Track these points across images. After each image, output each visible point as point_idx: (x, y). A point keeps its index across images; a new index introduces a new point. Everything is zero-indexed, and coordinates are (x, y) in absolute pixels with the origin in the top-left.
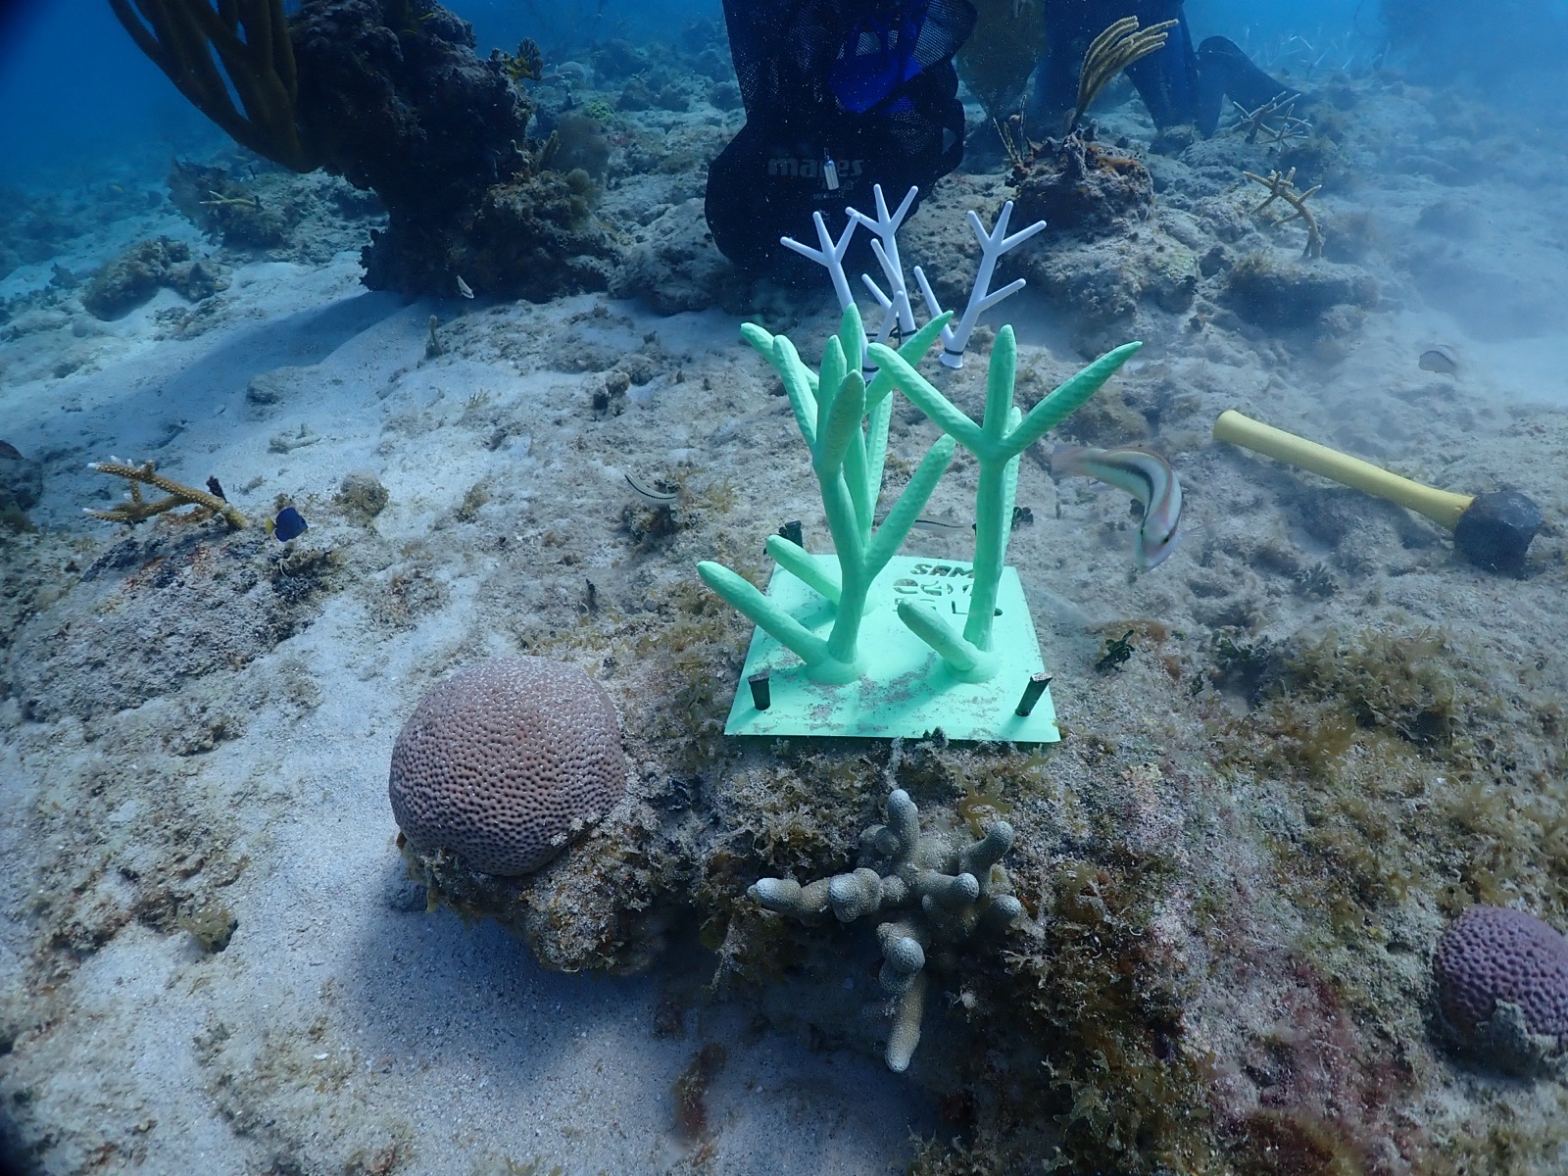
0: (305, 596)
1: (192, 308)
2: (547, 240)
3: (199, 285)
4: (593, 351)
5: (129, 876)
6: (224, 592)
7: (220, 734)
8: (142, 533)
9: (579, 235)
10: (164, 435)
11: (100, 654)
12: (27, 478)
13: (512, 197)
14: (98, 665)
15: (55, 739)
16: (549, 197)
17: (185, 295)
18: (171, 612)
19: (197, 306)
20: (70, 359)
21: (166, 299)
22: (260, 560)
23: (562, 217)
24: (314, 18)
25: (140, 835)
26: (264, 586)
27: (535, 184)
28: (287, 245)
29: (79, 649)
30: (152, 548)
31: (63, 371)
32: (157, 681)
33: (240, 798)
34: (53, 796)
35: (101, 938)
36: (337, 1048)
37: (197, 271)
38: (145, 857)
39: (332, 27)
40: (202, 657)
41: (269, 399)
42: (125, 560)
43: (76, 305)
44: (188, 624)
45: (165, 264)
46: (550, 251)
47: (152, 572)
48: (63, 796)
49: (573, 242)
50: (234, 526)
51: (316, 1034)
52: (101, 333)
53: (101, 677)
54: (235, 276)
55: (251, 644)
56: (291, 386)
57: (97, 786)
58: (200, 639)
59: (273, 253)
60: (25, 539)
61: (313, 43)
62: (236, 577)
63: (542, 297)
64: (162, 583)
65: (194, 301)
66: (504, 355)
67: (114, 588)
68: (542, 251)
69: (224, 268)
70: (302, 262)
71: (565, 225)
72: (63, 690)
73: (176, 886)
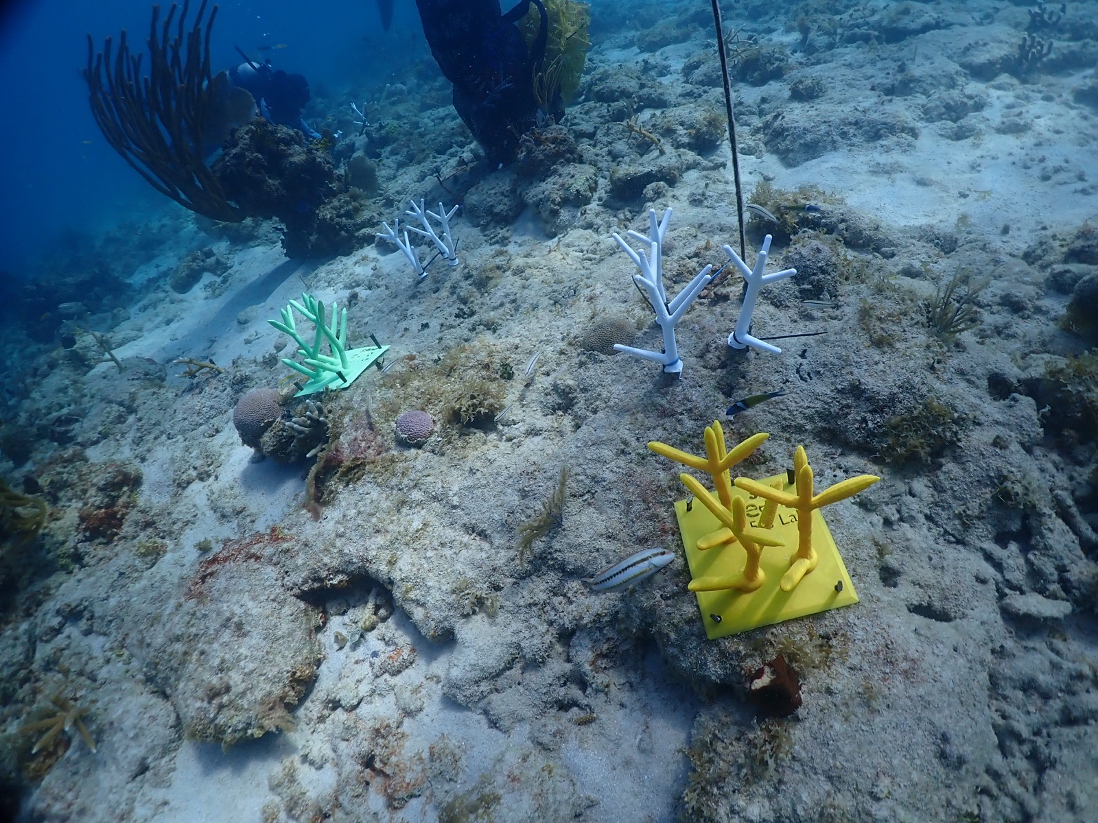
0: (241, 390)
1: (219, 280)
2: (343, 227)
3: (220, 268)
4: (356, 278)
5: (195, 468)
6: (218, 393)
7: (217, 431)
8: (195, 381)
9: (359, 221)
10: (209, 344)
11: (185, 416)
12: (160, 371)
13: (326, 213)
14: (185, 419)
15: (176, 442)
16: (342, 207)
17: (215, 274)
18: (203, 401)
19: (221, 279)
20: (170, 317)
21: (207, 278)
22: (227, 381)
23: (349, 215)
24: (227, 158)
25: (198, 458)
26: (229, 389)
27: (335, 203)
28: (257, 238)
29: (180, 416)
30: (198, 383)
31: (168, 322)
32: (201, 421)
33: (222, 446)
34: (176, 454)
35: (189, 483)
36: (237, 490)
37: (218, 262)
38: (198, 463)
39: (234, 161)
40: (213, 412)
41: (246, 322)
42: (191, 389)
43: (168, 288)
44: (208, 404)
45: (203, 261)
46: (346, 232)
47: (197, 391)
48: (178, 454)
49: (354, 225)
50: (220, 373)
51: (232, 488)
52: (182, 301)
53: (187, 422)
54: (235, 259)
55: (227, 407)
56: (254, 314)
57: (187, 449)
58: (212, 407)
59: (252, 243)
60: (163, 391)
61: (228, 171)
62: (221, 388)
63: (348, 253)
64: (200, 393)
65: (220, 276)
66: (329, 286)
67: (188, 397)
68: (343, 233)
69: (230, 256)
70: (265, 244)
71: (352, 218)
72: (177, 428)
73: (206, 469)
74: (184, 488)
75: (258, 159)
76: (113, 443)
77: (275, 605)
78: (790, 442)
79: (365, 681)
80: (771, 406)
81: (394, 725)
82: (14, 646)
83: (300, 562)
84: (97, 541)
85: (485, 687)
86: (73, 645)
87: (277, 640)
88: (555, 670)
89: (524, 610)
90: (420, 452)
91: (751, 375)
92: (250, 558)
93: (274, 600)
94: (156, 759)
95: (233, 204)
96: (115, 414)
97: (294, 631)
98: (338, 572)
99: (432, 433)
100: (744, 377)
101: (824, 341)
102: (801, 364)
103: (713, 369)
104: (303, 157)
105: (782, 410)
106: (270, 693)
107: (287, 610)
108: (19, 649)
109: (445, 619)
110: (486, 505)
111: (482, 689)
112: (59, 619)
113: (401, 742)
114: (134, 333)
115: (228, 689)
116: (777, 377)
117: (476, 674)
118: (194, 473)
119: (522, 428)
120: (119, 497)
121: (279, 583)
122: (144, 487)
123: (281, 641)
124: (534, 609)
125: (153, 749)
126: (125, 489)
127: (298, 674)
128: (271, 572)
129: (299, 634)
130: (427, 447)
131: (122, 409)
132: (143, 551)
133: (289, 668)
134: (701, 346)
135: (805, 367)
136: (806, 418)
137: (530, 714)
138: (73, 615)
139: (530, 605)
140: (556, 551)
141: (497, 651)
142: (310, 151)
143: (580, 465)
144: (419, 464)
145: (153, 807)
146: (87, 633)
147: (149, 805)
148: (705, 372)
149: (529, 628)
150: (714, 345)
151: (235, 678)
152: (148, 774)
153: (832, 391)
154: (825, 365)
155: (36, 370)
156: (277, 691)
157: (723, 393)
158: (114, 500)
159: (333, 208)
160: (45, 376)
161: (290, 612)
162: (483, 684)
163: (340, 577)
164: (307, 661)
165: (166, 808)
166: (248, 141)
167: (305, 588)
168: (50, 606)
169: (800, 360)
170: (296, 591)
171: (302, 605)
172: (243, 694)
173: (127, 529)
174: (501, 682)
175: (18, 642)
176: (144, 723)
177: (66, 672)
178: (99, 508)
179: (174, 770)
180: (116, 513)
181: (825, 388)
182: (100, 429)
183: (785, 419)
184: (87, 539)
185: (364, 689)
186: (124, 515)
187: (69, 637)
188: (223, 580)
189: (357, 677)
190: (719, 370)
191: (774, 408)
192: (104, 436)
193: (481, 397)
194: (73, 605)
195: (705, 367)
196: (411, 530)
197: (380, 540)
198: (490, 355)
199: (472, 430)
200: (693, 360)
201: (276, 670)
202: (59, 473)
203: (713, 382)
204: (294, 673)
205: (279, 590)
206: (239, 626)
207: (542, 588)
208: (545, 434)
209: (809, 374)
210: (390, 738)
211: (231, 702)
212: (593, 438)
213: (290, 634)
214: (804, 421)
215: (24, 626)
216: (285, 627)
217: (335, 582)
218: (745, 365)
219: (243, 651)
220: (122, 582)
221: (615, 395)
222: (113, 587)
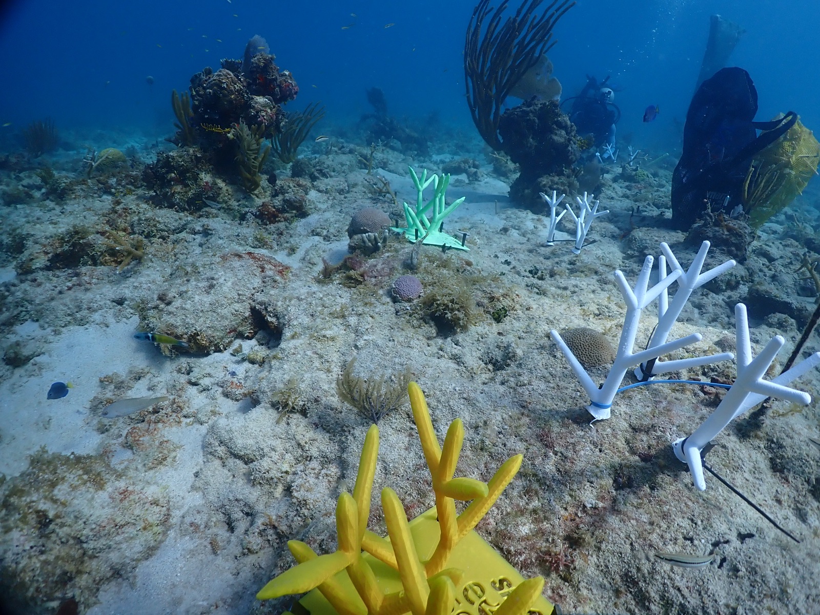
4: (521, 225)
27: (556, 179)
28: (507, 178)
35: (318, 234)
74: (313, 235)
75: (534, 122)
76: (325, 198)
77: (237, 297)
78: (618, 597)
79: (212, 380)
80: (641, 541)
81: (184, 412)
82: (176, 221)
83: (272, 292)
84: (257, 220)
85: (221, 450)
86: (191, 244)
87: (214, 312)
88: (250, 496)
89: (293, 442)
90: (391, 303)
91: (660, 494)
92: (261, 268)
93: (239, 295)
94: (128, 305)
95: (500, 138)
96: (341, 187)
97: (227, 319)
98: (276, 316)
99: (410, 300)
100: (652, 488)
101: (785, 548)
102: (727, 542)
103: (633, 451)
104: (562, 140)
105: (648, 559)
106: (177, 327)
107: (237, 306)
108: (176, 224)
109: (263, 392)
110: (368, 363)
111: (219, 449)
112: (201, 229)
113: (173, 424)
114: (402, 171)
115: (169, 304)
116: (686, 523)
117: (225, 436)
118: (325, 233)
119: (456, 350)
120: (287, 212)
121: (253, 291)
122: (303, 220)
123: (215, 315)
124: (300, 451)
125: (133, 300)
126: (294, 212)
127: (198, 337)
128: (257, 282)
129: (227, 323)
130: (398, 306)
131: (347, 188)
132: (259, 237)
133: (198, 329)
134: (647, 422)
135: (729, 550)
136: (662, 598)
137: (211, 498)
138: (206, 232)
139: (299, 445)
140: (353, 434)
141: (251, 442)
142: (569, 140)
143: (439, 401)
144: (380, 308)
145: (102, 320)
146: (201, 245)
147: (101, 318)
148: (621, 444)
149: (282, 457)
150: (659, 433)
151: (178, 303)
152: (119, 307)
153: (727, 606)
154: (753, 571)
155: (343, 147)
156: (180, 331)
157: (615, 481)
158: (283, 211)
159: (552, 181)
160: (344, 153)
161: (237, 309)
162: (223, 448)
163: (274, 320)
164: (212, 339)
165: (105, 328)
166: (537, 108)
167: (258, 307)
168: (204, 221)
169: (733, 537)
170: (253, 304)
171: (247, 314)
172: (170, 313)
173: (272, 227)
174: (231, 462)
175: (179, 221)
176: (145, 286)
177: (173, 248)
178: (274, 208)
179: (128, 318)
180: (278, 217)
181: (723, 593)
182: (328, 187)
183: (639, 569)
184: (256, 216)
185: (206, 382)
186: (279, 221)
187: (194, 239)
188: (239, 263)
189: (212, 372)
190: (637, 458)
191: (642, 547)
192: (327, 192)
193: (457, 306)
194: (209, 228)
195: (627, 442)
196: (323, 332)
197: (306, 320)
198: (505, 296)
199: (432, 324)
200: (624, 425)
201: (193, 322)
202: (289, 186)
203: (617, 460)
204: (198, 335)
205: (248, 294)
206: (212, 286)
207: (322, 447)
208: (462, 368)
209: (724, 560)
210: (174, 415)
211: (162, 310)
212: (472, 395)
213: (222, 317)
214: (657, 598)
215: (189, 219)
216: (224, 311)
217: (269, 319)
218: (667, 479)
219: (197, 298)
220: (233, 238)
221: (530, 388)
222: (228, 237)
